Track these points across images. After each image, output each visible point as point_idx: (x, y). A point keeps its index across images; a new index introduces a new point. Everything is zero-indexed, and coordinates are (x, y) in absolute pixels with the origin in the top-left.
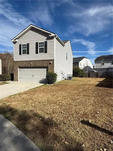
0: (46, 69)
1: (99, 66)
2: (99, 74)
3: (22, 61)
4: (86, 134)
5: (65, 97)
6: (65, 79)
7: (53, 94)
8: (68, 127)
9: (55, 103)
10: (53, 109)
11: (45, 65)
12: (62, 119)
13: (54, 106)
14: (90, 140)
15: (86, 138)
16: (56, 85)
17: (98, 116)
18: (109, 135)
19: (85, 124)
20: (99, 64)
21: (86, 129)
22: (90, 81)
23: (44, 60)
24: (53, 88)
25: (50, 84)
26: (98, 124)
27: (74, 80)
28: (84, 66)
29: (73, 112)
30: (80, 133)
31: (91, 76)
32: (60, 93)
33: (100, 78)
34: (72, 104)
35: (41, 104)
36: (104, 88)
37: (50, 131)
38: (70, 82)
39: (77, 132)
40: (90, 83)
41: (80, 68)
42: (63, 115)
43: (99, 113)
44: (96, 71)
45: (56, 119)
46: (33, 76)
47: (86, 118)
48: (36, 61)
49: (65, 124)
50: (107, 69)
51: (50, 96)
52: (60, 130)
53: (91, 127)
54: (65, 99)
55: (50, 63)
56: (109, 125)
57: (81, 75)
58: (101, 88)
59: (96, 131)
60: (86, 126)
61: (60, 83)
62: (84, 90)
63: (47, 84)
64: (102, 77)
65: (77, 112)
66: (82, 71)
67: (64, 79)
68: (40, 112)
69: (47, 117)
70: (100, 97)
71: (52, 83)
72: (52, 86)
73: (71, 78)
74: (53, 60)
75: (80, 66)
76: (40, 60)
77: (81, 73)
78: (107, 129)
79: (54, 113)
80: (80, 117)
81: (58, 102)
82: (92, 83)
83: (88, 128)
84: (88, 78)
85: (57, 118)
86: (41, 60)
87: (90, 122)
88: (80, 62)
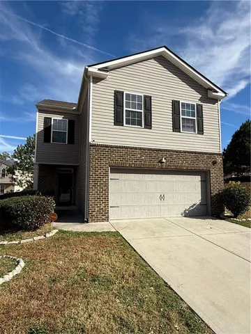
3: (126, 148)
23: (200, 153)
46: (162, 197)
48: (176, 151)
55: (214, 163)
76: (188, 152)
86: (192, 153)
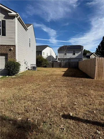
0: (4, 57)
1: (62, 56)
2: (63, 64)
4: (72, 129)
5: (34, 90)
6: (29, 69)
7: (18, 88)
8: (50, 126)
9: (25, 99)
10: (25, 107)
11: (3, 52)
12: (39, 117)
13: (24, 103)
14: (78, 135)
15: (73, 134)
16: (19, 77)
17: (77, 108)
18: (93, 125)
19: (67, 119)
20: (62, 54)
21: (69, 124)
22: (56, 71)
24: (17, 80)
25: (11, 75)
26: (79, 116)
27: (39, 70)
28: (47, 55)
29: (50, 106)
30: (65, 130)
31: (54, 66)
32: (28, 85)
33: (63, 68)
34: (46, 98)
35: (6, 102)
36: (71, 78)
37: (30, 136)
38: (35, 73)
39: (61, 129)
40: (55, 73)
41: (44, 58)
42: (40, 113)
43: (76, 104)
44: (60, 61)
45: (33, 119)
47: (66, 111)
49: (45, 123)
50: (69, 59)
51: (16, 91)
52: (42, 132)
53: (74, 121)
54: (35, 92)
55: (10, 50)
56: (89, 114)
57: (45, 65)
58: (68, 78)
59: (81, 124)
60: (69, 121)
61: (24, 74)
62: (53, 81)
63: (7, 76)
64: (65, 67)
65: (54, 107)
66: (46, 60)
67: (27, 69)
68: (7, 114)
69: (20, 119)
70: (71, 87)
71: (13, 75)
72: (15, 78)
73: (36, 68)
74: (15, 46)
75: (43, 55)
77: (45, 63)
78: (89, 120)
79: (28, 112)
80: (60, 111)
81: (28, 97)
82: (58, 73)
83: (71, 122)
84: (51, 68)
85: (33, 117)
87: (71, 115)
88: (43, 51)
